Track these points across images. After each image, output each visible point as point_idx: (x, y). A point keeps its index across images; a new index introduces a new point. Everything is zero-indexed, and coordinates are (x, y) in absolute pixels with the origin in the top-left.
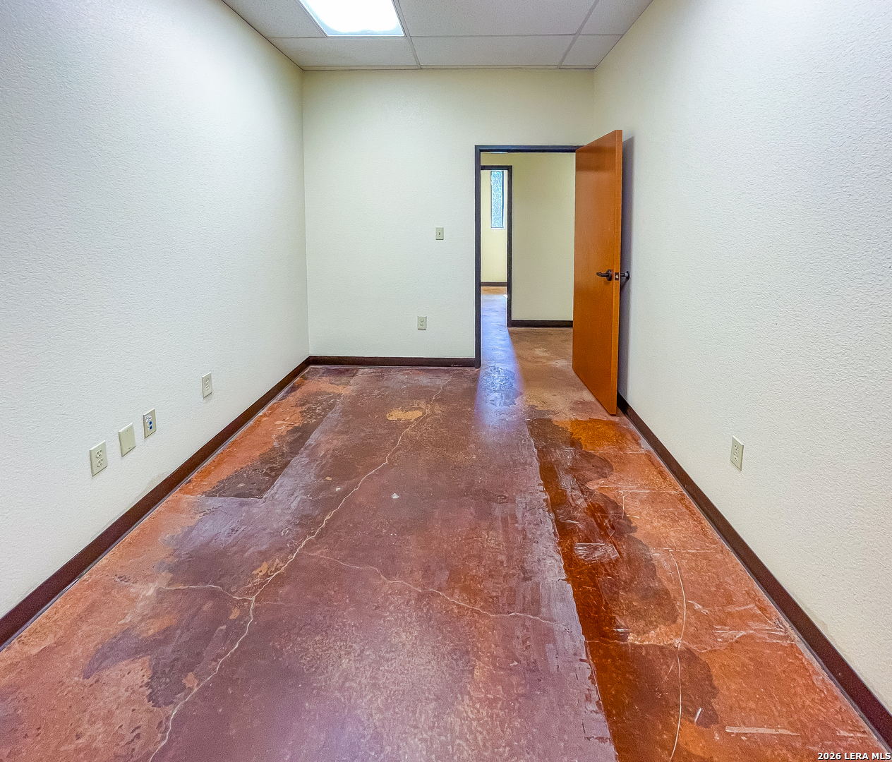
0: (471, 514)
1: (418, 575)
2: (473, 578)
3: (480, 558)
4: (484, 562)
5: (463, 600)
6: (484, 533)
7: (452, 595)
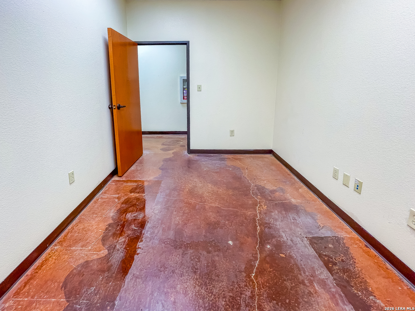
0: (186, 232)
1: (207, 207)
2: (187, 207)
3: (184, 213)
4: (182, 212)
5: (191, 201)
6: (180, 223)
7: (194, 202)
